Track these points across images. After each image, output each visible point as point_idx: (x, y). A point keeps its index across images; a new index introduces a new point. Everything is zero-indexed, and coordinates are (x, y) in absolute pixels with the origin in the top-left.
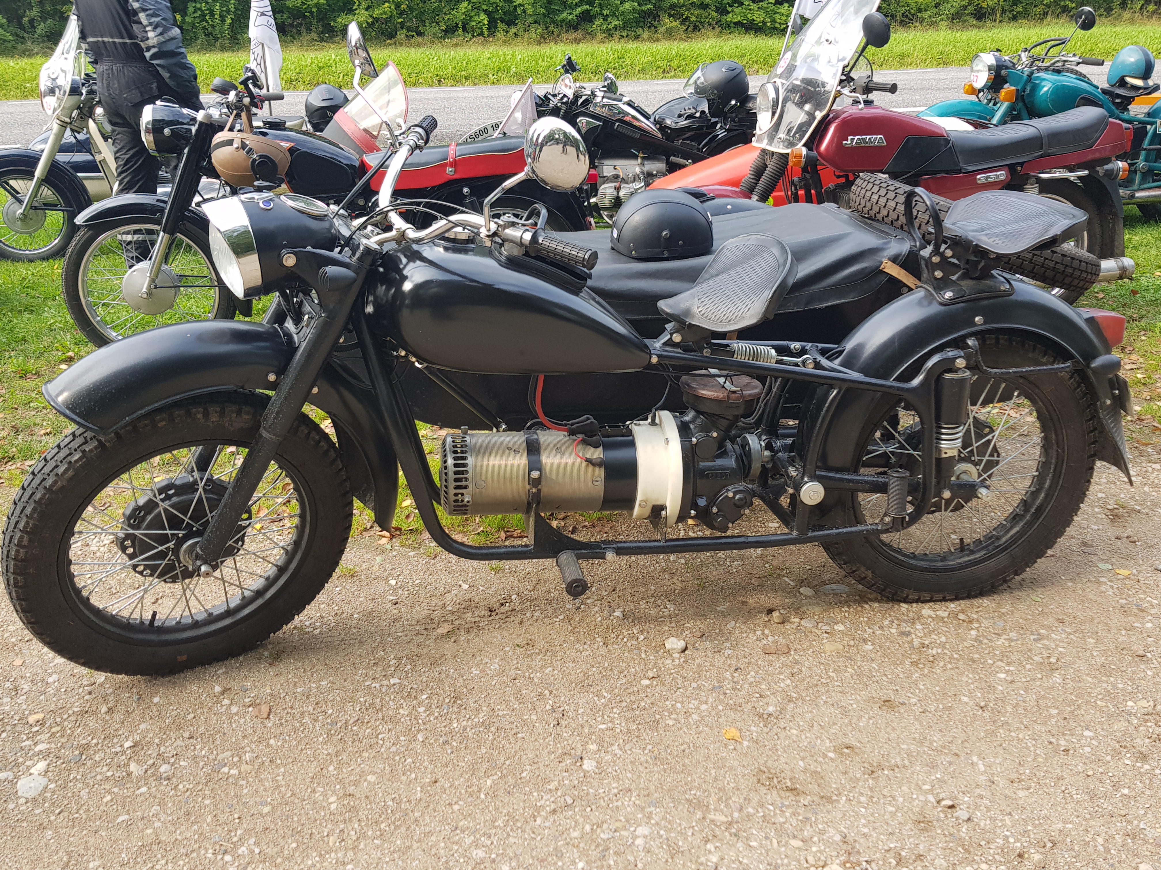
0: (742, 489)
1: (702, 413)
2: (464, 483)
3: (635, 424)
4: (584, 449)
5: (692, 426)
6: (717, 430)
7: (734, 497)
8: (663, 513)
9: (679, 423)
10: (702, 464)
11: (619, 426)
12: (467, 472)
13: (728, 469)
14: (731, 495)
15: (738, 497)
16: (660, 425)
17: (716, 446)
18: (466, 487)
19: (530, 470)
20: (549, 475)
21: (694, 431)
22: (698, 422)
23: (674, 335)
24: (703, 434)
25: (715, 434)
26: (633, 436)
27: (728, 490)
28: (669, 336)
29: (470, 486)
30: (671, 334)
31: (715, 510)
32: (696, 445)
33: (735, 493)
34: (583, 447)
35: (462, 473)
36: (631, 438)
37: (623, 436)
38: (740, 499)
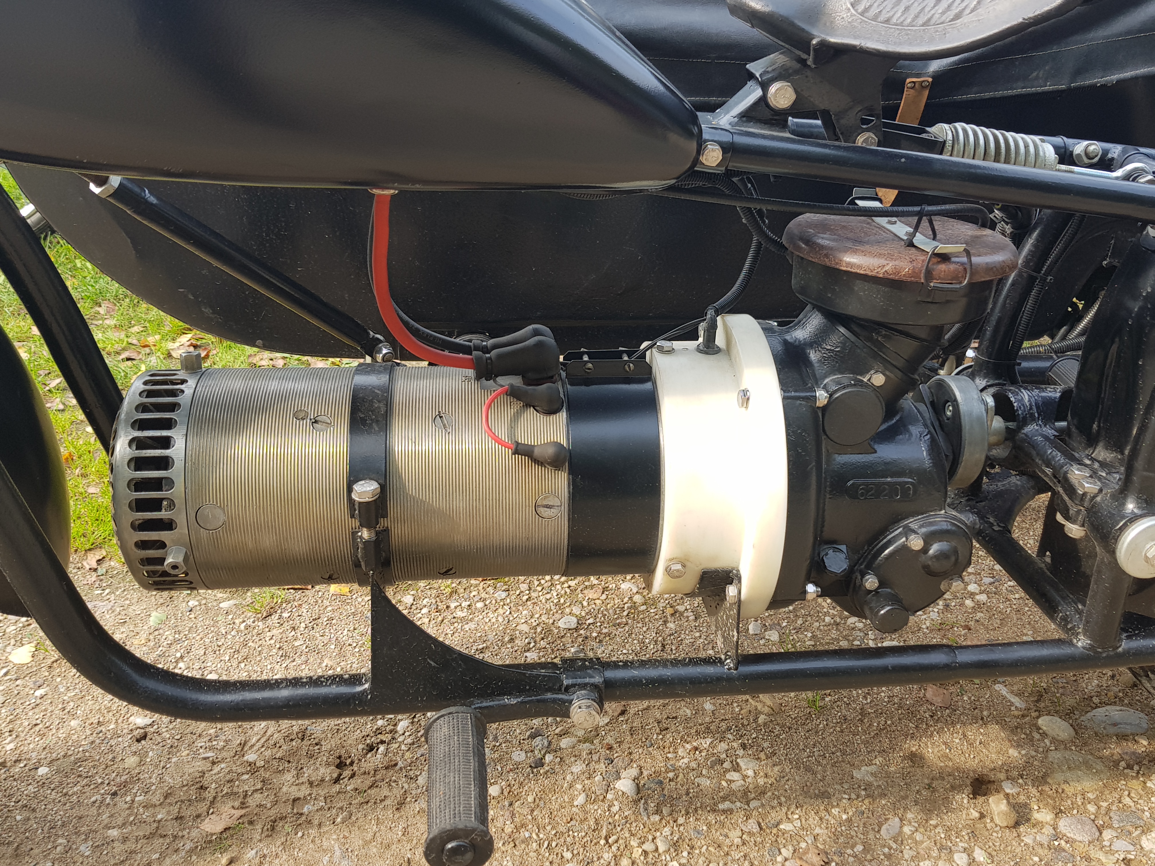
0: (945, 526)
1: (846, 320)
2: (163, 514)
3: (661, 350)
4: (516, 418)
5: (814, 356)
6: (887, 365)
7: (925, 550)
8: (731, 591)
9: (779, 348)
10: (841, 459)
11: (619, 355)
12: (170, 483)
13: (910, 472)
14: (916, 543)
15: (934, 549)
16: (728, 351)
17: (879, 412)
18: (168, 525)
19: (353, 477)
20: (411, 488)
21: (819, 369)
22: (833, 343)
23: (773, 89)
24: (845, 378)
25: (878, 379)
26: (655, 384)
27: (908, 531)
28: (758, 93)
29: (181, 520)
30: (765, 86)
31: (871, 582)
32: (824, 409)
33: (929, 539)
34: (511, 411)
35: (157, 484)
36: (648, 386)
37: (628, 381)
38: (941, 556)
